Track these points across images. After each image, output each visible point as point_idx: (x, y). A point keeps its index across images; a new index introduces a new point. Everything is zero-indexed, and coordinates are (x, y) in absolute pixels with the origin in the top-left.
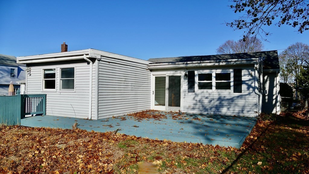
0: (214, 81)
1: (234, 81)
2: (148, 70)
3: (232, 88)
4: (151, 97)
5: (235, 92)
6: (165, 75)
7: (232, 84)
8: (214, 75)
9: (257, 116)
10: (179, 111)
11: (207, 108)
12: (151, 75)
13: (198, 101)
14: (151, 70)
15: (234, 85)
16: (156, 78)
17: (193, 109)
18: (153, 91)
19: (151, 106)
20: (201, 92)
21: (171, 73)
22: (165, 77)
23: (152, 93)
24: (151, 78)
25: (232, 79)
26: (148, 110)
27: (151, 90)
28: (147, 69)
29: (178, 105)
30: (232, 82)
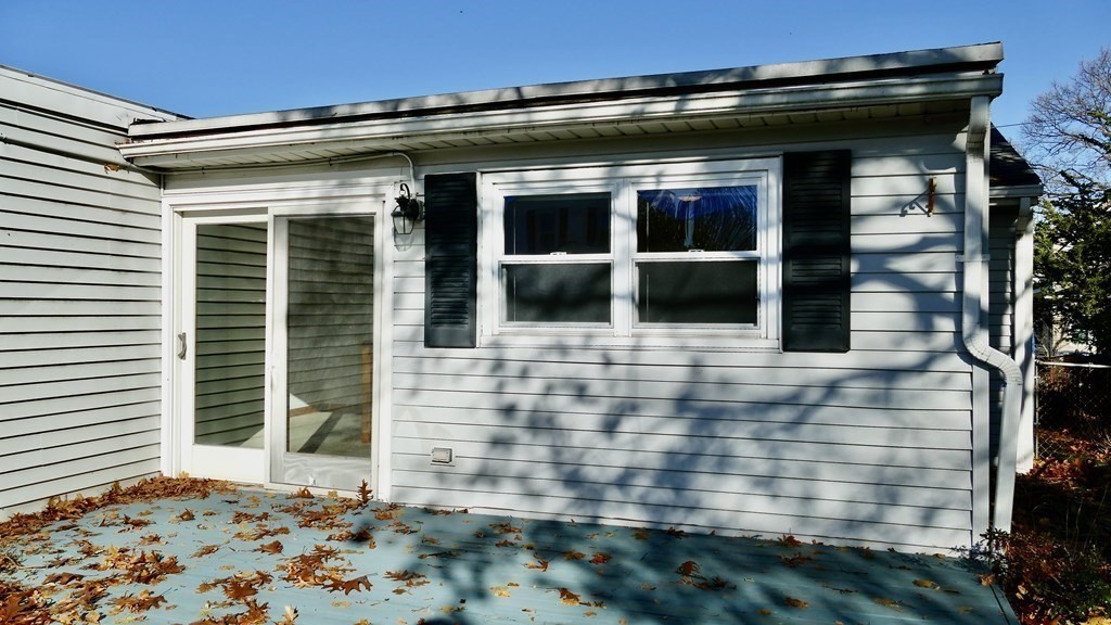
0: (624, 257)
1: (788, 255)
2: (122, 174)
3: (770, 313)
4: (164, 380)
5: (790, 342)
6: (264, 211)
7: (770, 279)
8: (625, 205)
9: (973, 553)
10: (364, 491)
11: (592, 473)
12: (165, 210)
13: (522, 418)
14: (161, 176)
15: (789, 292)
16: (202, 233)
17: (485, 476)
18: (182, 337)
19: (164, 451)
20: (546, 341)
21: (304, 196)
22: (261, 229)
23: (167, 347)
24: (164, 238)
25: (770, 241)
26: (124, 486)
27: (164, 323)
28: (122, 161)
29: (358, 443)
30: (769, 261)
